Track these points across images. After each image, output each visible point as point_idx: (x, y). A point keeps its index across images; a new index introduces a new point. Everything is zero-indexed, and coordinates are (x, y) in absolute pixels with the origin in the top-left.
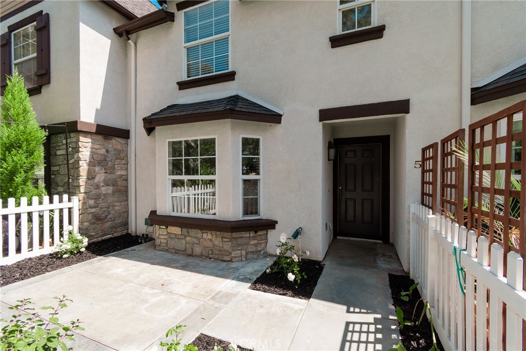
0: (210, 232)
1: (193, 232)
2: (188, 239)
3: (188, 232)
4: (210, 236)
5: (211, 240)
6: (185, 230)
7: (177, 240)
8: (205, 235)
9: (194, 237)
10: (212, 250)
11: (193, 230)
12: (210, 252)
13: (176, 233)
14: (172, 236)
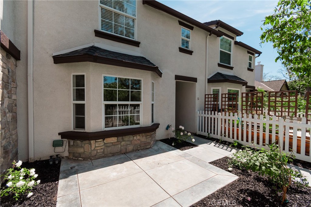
0: (138, 135)
1: (126, 138)
2: (123, 143)
3: (123, 139)
4: (138, 137)
5: (139, 140)
6: (120, 138)
7: (113, 147)
8: (135, 138)
9: (128, 141)
10: (140, 145)
11: (127, 136)
12: (139, 147)
13: (112, 142)
14: (108, 145)
